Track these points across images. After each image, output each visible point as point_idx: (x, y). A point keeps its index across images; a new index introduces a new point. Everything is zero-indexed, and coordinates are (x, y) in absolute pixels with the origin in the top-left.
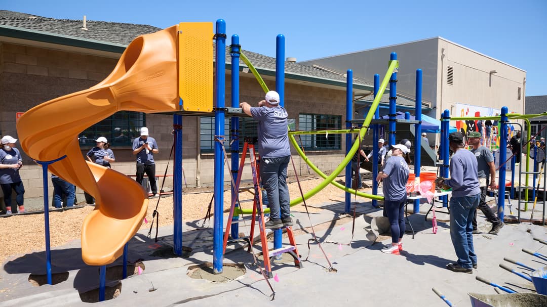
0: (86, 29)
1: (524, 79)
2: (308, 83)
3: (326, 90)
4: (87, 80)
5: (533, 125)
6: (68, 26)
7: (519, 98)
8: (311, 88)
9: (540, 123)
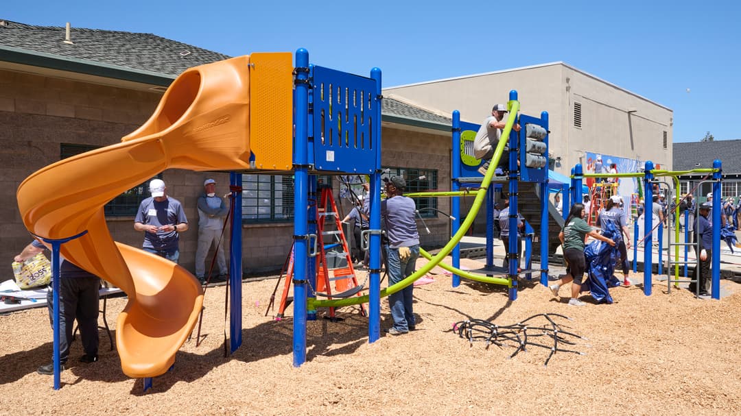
0: (71, 43)
1: (671, 119)
2: (393, 125)
3: (416, 134)
4: (75, 118)
5: (683, 181)
6: (42, 38)
7: (665, 145)
8: (396, 131)
9: (691, 179)
